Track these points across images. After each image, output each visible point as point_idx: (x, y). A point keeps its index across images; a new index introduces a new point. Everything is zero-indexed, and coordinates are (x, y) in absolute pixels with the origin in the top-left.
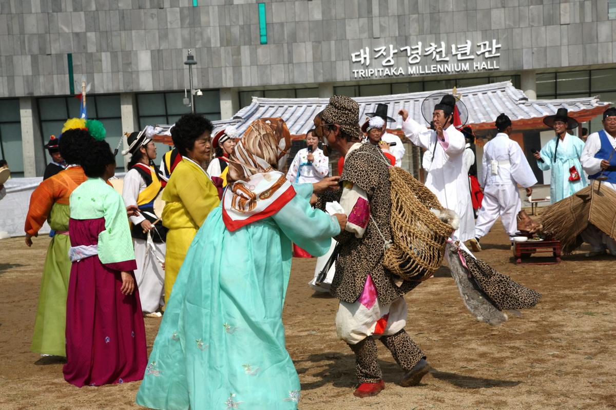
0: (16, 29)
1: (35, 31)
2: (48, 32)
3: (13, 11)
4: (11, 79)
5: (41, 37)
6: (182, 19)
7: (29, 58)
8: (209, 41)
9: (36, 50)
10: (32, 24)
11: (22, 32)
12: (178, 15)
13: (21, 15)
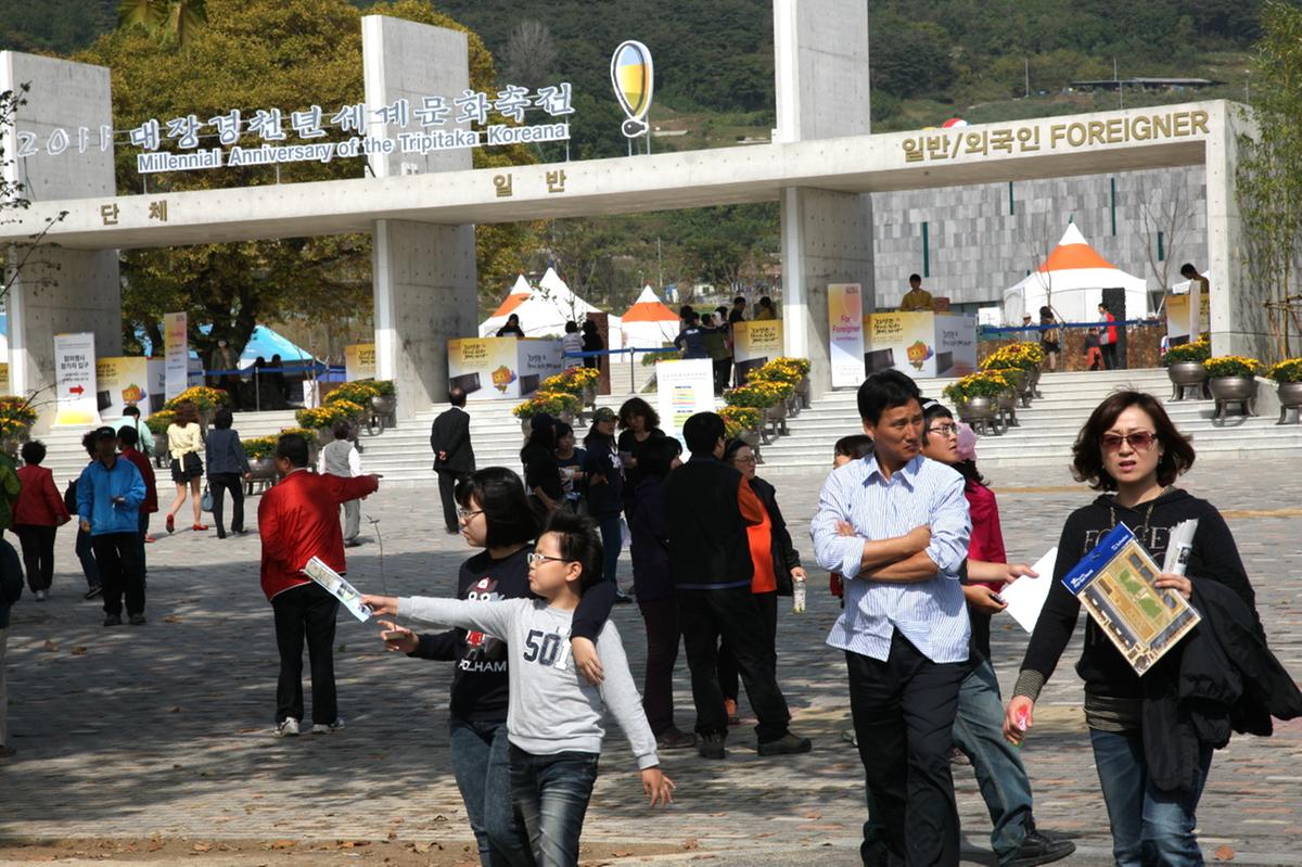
0: (994, 255)
1: (1006, 256)
2: (1015, 255)
3: (994, 242)
4: (990, 288)
5: (1011, 260)
6: (1105, 245)
7: (1002, 274)
8: (1123, 259)
9: (1007, 269)
10: (1005, 251)
11: (999, 257)
12: (1102, 242)
13: (998, 246)
